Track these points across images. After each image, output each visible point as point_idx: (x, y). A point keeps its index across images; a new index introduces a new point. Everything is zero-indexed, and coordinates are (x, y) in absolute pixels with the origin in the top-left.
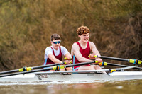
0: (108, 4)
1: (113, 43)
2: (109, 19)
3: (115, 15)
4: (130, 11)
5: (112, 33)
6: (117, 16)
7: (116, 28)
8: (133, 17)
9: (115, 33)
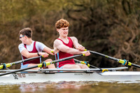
0: (3, 8)
1: (8, 47)
2: (4, 23)
3: (9, 19)
4: (25, 15)
5: (7, 37)
6: (12, 20)
7: (11, 32)
8: (28, 21)
9: (10, 37)
